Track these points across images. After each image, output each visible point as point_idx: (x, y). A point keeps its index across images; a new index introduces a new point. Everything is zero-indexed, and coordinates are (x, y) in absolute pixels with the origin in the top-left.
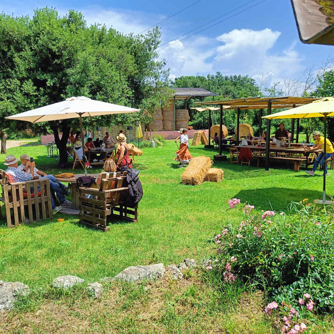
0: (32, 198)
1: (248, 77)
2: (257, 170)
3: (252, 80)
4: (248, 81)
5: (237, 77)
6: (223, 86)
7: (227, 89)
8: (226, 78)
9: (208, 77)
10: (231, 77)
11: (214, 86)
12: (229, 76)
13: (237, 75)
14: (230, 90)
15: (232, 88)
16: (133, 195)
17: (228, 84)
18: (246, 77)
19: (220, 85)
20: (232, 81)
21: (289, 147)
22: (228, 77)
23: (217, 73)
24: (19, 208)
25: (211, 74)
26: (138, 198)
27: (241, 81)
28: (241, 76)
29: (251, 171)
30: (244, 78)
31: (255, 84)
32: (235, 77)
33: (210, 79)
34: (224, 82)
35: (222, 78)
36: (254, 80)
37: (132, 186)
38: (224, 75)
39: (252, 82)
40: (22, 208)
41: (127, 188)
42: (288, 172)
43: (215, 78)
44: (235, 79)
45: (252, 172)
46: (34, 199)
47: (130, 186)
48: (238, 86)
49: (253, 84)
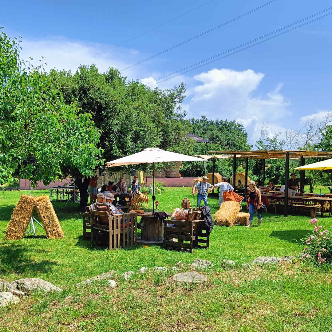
0: (125, 227)
1: (236, 123)
2: (277, 217)
3: (239, 126)
4: (235, 127)
5: (223, 122)
6: (209, 131)
7: (213, 135)
8: (212, 123)
9: (192, 121)
10: (217, 122)
11: (198, 131)
12: (215, 121)
13: (224, 120)
14: (217, 136)
15: (218, 134)
16: (208, 226)
17: (214, 129)
18: (233, 123)
19: (205, 130)
20: (218, 127)
21: (304, 196)
22: (213, 121)
23: (202, 117)
24: (117, 235)
25: (196, 118)
26: (211, 228)
27: (228, 126)
28: (228, 121)
29: (271, 217)
30: (231, 123)
31: (243, 130)
32: (221, 122)
33: (194, 123)
34: (210, 127)
35: (207, 122)
36: (242, 126)
37: (207, 219)
38: (209, 120)
39: (239, 128)
40: (119, 235)
41: (204, 220)
42: (307, 218)
43: (200, 122)
44: (221, 124)
45: (273, 218)
46: (126, 228)
47: (205, 218)
48: (225, 131)
49: (241, 130)
